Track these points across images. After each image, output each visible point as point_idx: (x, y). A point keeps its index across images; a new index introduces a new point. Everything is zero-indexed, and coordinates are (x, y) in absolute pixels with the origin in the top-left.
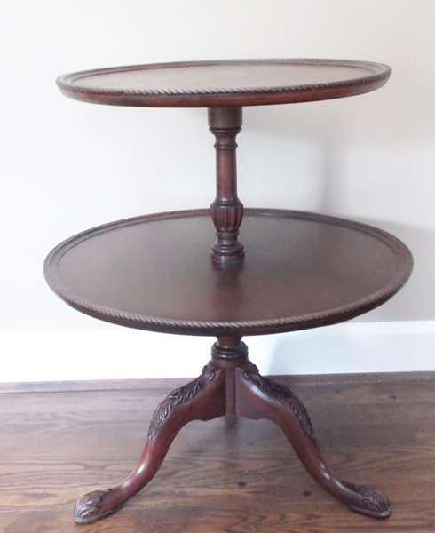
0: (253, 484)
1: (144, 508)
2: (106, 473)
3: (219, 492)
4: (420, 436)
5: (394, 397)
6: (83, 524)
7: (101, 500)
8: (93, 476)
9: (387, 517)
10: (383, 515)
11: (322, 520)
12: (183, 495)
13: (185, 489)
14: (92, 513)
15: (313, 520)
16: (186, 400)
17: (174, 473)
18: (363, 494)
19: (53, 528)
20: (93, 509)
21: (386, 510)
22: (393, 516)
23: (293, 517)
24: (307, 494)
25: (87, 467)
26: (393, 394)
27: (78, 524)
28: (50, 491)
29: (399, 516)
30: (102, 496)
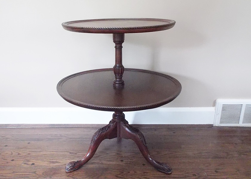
0: (126, 161)
1: (89, 168)
2: (77, 155)
3: (114, 163)
4: (183, 146)
5: (174, 133)
6: (68, 172)
7: (75, 164)
8: (73, 156)
9: (170, 174)
10: (169, 173)
11: (148, 174)
12: (102, 163)
13: (102, 162)
14: (71, 169)
15: (146, 174)
16: (104, 132)
17: (99, 156)
18: (162, 166)
19: (58, 173)
20: (72, 168)
21: (170, 171)
22: (173, 173)
23: (138, 172)
24: (144, 165)
25: (71, 153)
26: (174, 132)
27: (67, 172)
28: (58, 161)
29: (175, 174)
30: (75, 163)
